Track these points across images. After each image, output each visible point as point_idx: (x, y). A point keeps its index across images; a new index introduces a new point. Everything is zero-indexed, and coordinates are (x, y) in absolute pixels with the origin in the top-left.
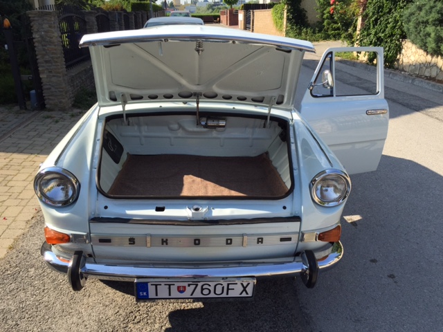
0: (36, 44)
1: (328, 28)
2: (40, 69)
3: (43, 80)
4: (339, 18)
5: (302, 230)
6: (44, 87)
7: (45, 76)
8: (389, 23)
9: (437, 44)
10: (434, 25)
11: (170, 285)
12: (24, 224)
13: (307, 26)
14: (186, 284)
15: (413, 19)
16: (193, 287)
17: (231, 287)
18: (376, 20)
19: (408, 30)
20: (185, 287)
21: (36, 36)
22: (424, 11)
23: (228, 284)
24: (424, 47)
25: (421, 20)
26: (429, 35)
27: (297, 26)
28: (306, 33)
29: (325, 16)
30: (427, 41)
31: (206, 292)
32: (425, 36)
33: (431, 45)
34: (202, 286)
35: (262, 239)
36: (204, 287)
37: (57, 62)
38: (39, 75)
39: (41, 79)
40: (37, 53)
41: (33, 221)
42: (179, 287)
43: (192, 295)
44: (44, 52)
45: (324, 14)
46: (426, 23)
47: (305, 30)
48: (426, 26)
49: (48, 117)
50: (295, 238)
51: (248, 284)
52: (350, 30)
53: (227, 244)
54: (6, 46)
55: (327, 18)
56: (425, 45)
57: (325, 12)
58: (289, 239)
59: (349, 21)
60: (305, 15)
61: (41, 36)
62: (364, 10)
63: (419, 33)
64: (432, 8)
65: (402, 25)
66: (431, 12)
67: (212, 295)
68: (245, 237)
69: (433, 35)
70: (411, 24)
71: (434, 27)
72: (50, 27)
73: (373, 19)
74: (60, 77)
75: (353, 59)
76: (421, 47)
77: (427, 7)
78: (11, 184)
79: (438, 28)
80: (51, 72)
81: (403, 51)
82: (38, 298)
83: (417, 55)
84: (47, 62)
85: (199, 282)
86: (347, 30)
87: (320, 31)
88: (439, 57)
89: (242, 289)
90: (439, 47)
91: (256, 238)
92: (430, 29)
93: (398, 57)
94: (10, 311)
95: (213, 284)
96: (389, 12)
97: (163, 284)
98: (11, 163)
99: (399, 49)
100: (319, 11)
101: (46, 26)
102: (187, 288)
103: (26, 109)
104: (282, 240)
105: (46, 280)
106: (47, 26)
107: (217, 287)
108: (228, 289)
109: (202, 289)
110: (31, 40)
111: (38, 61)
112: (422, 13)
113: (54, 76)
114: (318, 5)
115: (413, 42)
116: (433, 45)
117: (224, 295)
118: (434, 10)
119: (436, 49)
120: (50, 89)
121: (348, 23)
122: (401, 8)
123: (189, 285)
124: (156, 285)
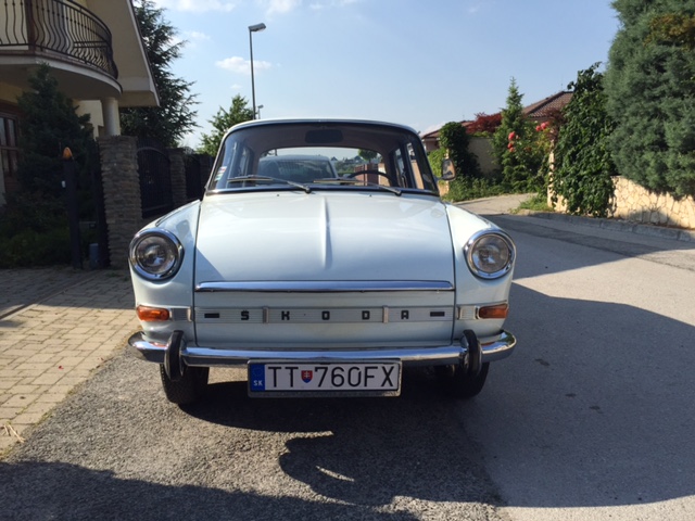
0: (105, 179)
1: (510, 178)
2: (107, 212)
3: (111, 228)
4: (521, 156)
5: (458, 303)
6: (111, 237)
7: (113, 221)
8: (591, 156)
9: (660, 174)
10: (652, 150)
11: (292, 369)
12: (88, 372)
13: (479, 175)
14: (311, 367)
15: (623, 145)
16: (321, 372)
17: (370, 372)
18: (574, 154)
19: (619, 160)
20: (310, 372)
21: (106, 168)
22: (636, 133)
23: (367, 368)
24: (643, 181)
25: (633, 145)
26: (647, 164)
27: (464, 176)
28: (479, 185)
29: (504, 162)
30: (647, 172)
31: (338, 380)
32: (642, 166)
33: (653, 177)
34: (333, 372)
35: (407, 312)
36: (336, 373)
37: (131, 202)
38: (105, 220)
39: (107, 225)
40: (105, 190)
41: (100, 369)
42: (303, 373)
43: (320, 385)
44: (115, 190)
45: (502, 159)
46: (641, 149)
47: (476, 181)
48: (642, 154)
49: (113, 276)
50: (449, 313)
51: (392, 368)
52: (540, 172)
53: (364, 318)
54: (63, 183)
55: (508, 164)
56: (644, 179)
57: (503, 156)
58: (442, 314)
59: (537, 160)
60: (475, 161)
61: (113, 169)
62: (555, 143)
63: (633, 164)
64: (645, 128)
65: (609, 157)
66: (645, 134)
67: (346, 387)
68: (386, 310)
69: (652, 164)
70: (621, 152)
71: (653, 153)
72: (126, 156)
73: (569, 152)
74: (133, 222)
75: (548, 210)
76: (639, 182)
77: (640, 127)
78: (66, 337)
79: (659, 153)
80: (121, 216)
81: (616, 192)
82: (112, 432)
83: (637, 196)
84: (117, 202)
85: (329, 363)
86: (535, 173)
87: (498, 182)
88: (668, 195)
89: (384, 376)
90: (663, 178)
91: (400, 310)
92: (648, 156)
93: (610, 200)
94: (75, 445)
95: (346, 368)
96: (591, 142)
97: (283, 366)
98: (65, 318)
99: (609, 190)
100: (495, 155)
101: (120, 156)
102: (314, 373)
103: (82, 268)
104: (433, 314)
105: (121, 417)
106: (122, 155)
107: (352, 372)
108: (366, 377)
109: (333, 376)
110: (98, 174)
111: (106, 201)
112: (634, 137)
113: (126, 221)
114: (493, 147)
115: (628, 177)
116: (656, 177)
117: (361, 387)
118: (649, 130)
119: (660, 182)
120: (118, 238)
121: (535, 163)
122: (607, 135)
123: (316, 369)
124: (275, 369)
